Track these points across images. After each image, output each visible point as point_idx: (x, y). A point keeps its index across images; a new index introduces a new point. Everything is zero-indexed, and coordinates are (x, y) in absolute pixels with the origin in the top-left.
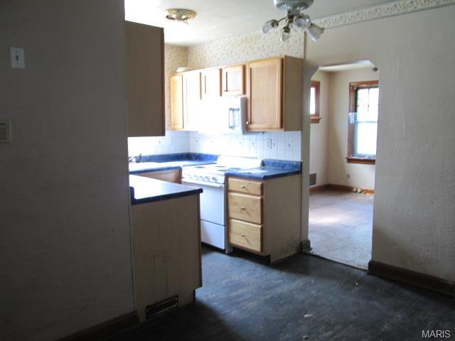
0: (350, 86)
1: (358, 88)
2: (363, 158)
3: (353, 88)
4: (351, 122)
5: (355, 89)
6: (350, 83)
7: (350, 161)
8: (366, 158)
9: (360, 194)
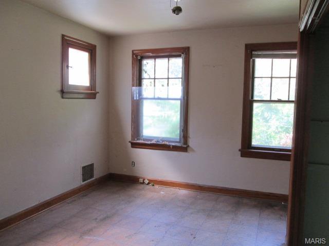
0: (133, 54)
1: (143, 58)
2: (149, 142)
3: (137, 56)
4: (135, 99)
5: (139, 58)
6: (133, 51)
7: (134, 145)
8: (153, 142)
9: (148, 187)
